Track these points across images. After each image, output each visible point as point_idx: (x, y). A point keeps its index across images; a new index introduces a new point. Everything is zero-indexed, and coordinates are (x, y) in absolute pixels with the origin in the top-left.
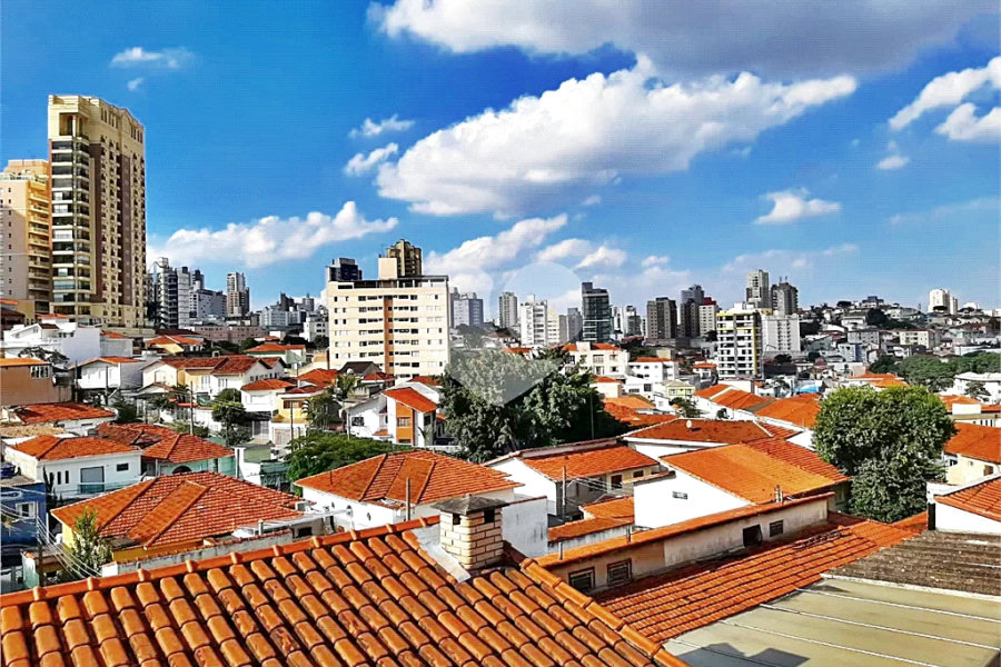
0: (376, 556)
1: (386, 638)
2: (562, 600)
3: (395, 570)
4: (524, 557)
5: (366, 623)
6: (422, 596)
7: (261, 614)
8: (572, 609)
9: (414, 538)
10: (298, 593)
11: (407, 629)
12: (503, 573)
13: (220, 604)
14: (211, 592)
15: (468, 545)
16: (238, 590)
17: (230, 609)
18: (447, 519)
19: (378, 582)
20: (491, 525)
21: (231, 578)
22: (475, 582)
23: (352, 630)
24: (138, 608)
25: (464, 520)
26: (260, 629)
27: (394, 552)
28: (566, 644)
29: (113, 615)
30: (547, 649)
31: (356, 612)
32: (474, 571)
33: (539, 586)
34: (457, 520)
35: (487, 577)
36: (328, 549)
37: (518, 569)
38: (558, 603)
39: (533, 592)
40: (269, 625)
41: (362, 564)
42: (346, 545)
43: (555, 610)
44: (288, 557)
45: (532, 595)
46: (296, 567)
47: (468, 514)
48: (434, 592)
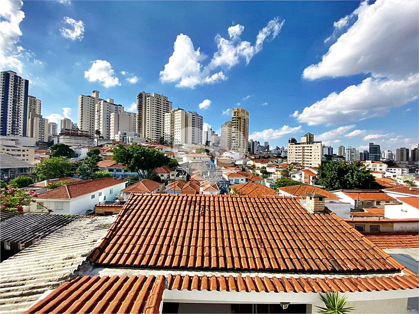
0: (289, 203)
1: (289, 221)
2: (343, 225)
3: (293, 207)
4: (331, 212)
5: (284, 217)
6: (299, 214)
7: (261, 209)
8: (346, 228)
9: (299, 201)
10: (269, 207)
11: (295, 220)
12: (324, 214)
13: (253, 205)
14: (251, 202)
15: (314, 205)
16: (256, 203)
17: (254, 206)
18: (308, 198)
19: (289, 209)
20: (321, 202)
21: (255, 201)
22: (315, 214)
23: (281, 217)
24: (237, 202)
25: (313, 199)
26: (260, 211)
27: (293, 203)
28: (342, 236)
29: (233, 202)
30: (335, 236)
31: (282, 214)
32: (315, 212)
33: (335, 220)
34: (311, 199)
35: (319, 214)
36: (277, 199)
37: (329, 214)
38: (341, 225)
39: (333, 221)
40: (262, 212)
41: (285, 204)
42: (282, 199)
43: (340, 227)
44: (268, 199)
45: (333, 222)
46: (269, 201)
47: (314, 197)
48: (303, 214)
